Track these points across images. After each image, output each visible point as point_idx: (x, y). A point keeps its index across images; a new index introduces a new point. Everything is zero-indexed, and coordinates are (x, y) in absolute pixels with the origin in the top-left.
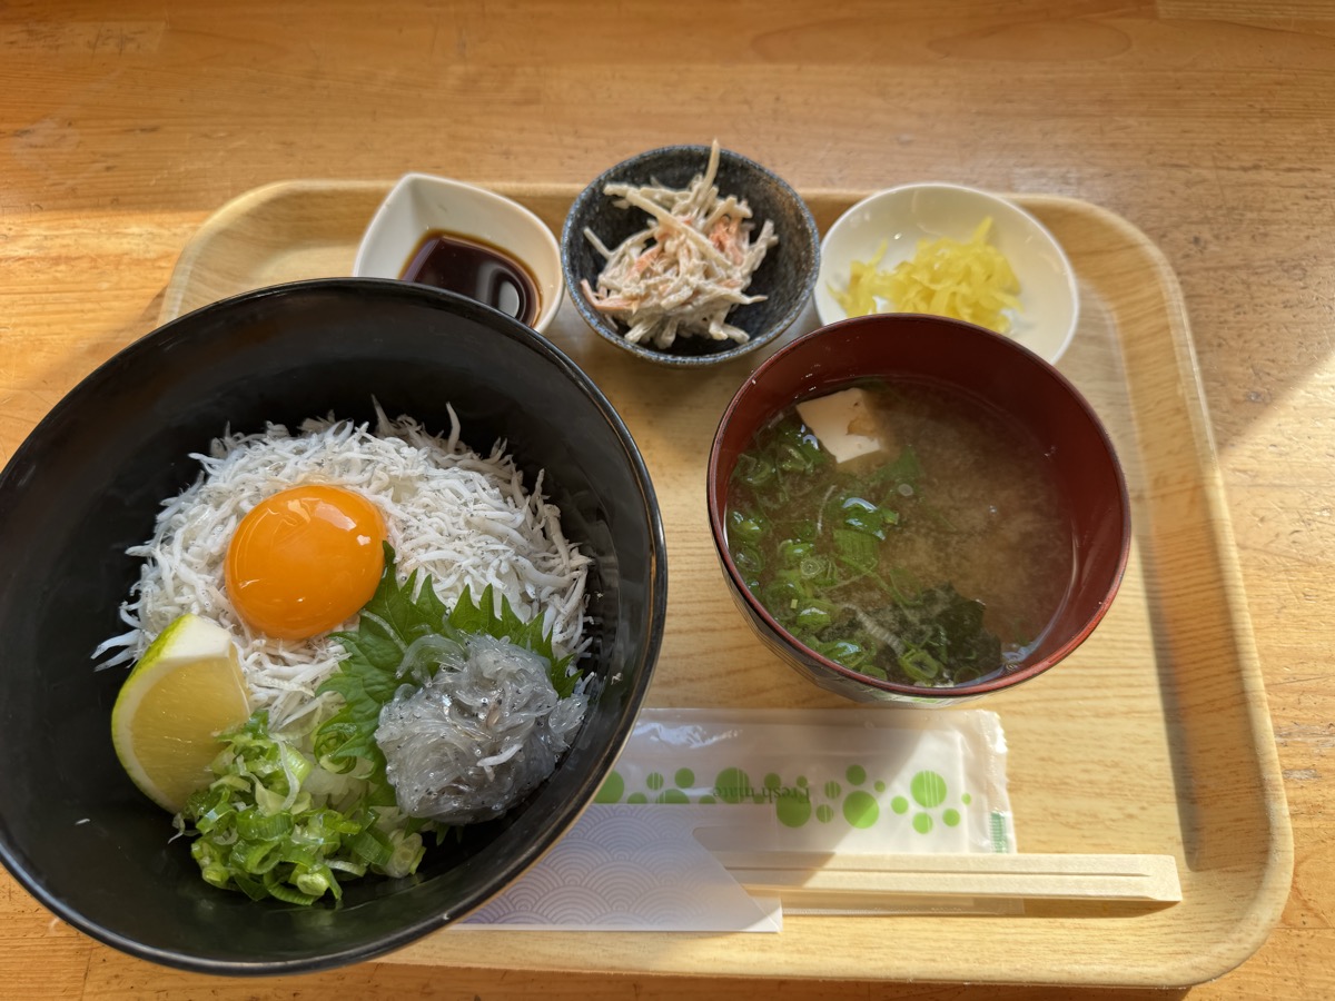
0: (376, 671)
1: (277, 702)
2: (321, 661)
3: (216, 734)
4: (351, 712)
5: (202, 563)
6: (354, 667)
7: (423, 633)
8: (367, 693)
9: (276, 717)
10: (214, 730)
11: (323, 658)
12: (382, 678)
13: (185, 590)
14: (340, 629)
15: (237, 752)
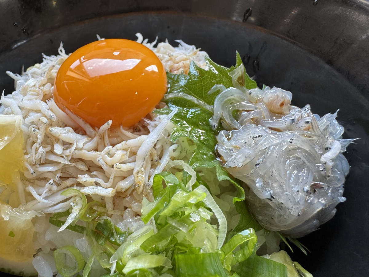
4: (200, 155)
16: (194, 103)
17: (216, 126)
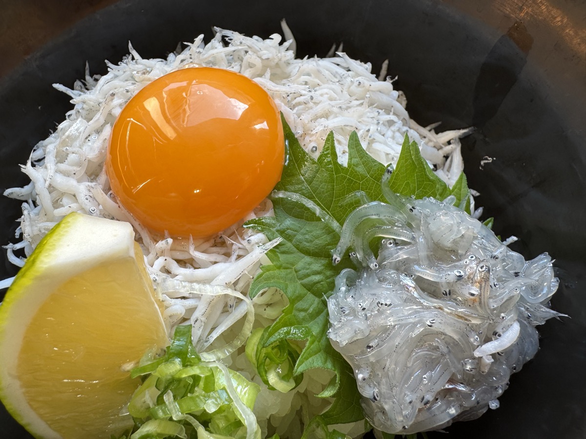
0: (308, 259)
1: (197, 314)
2: (239, 257)
3: (129, 366)
4: (294, 312)
5: (81, 171)
6: (282, 257)
7: (358, 203)
8: (304, 286)
9: (199, 333)
10: (125, 362)
11: (241, 253)
12: (317, 265)
13: (65, 201)
14: (253, 216)
15: (162, 387)
16: (314, 214)
17: (338, 261)
